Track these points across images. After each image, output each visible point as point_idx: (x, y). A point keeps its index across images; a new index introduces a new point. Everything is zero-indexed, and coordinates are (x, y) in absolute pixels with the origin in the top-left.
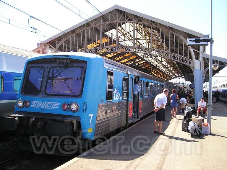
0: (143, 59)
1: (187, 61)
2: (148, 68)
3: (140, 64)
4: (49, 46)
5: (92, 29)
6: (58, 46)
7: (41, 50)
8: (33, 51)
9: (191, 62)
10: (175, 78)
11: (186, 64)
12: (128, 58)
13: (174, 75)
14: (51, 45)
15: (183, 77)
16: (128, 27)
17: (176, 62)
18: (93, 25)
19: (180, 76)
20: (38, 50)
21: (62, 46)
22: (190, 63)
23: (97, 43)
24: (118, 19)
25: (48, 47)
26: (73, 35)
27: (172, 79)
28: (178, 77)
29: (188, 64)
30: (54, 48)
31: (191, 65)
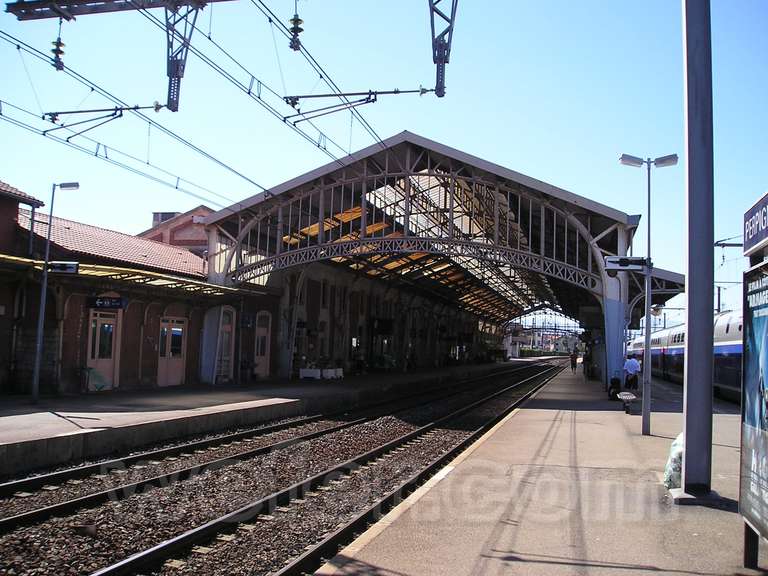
0: (447, 260)
1: (586, 280)
2: (455, 282)
3: (434, 274)
4: (219, 230)
5: (338, 189)
6: (242, 233)
7: (167, 234)
8: (140, 236)
9: (597, 282)
10: (530, 311)
11: (585, 287)
12: (406, 257)
13: (530, 302)
14: (223, 230)
15: (556, 310)
16: (425, 181)
17: (548, 277)
18: (342, 181)
19: (547, 306)
20: (158, 232)
21: (254, 232)
22: (593, 285)
23: (338, 221)
24: (411, 168)
25: (214, 233)
26: (285, 204)
27: (522, 313)
28: (540, 308)
29: (588, 287)
30: (231, 237)
31: (597, 289)
